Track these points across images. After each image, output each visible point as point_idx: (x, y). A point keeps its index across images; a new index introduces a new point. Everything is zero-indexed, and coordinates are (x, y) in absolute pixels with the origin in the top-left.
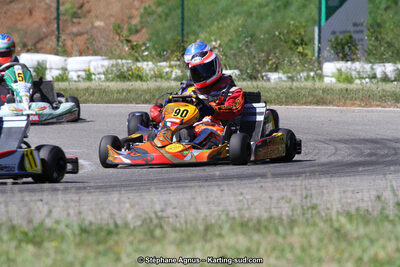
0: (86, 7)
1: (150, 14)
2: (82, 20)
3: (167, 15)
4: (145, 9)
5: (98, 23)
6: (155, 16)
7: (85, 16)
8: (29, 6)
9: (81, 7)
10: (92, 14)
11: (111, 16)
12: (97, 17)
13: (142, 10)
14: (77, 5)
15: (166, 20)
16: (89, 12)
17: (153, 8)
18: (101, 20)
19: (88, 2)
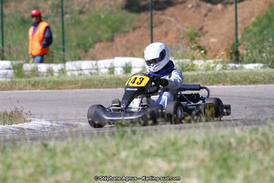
0: (205, 29)
1: (248, 32)
2: (202, 38)
3: (261, 32)
4: (245, 29)
5: (213, 40)
6: (251, 34)
7: (204, 35)
8: (165, 29)
9: (201, 29)
10: (209, 34)
11: (223, 34)
12: (212, 36)
13: (243, 30)
14: (198, 28)
15: (259, 36)
16: (207, 32)
17: (251, 28)
18: (215, 38)
19: (206, 25)
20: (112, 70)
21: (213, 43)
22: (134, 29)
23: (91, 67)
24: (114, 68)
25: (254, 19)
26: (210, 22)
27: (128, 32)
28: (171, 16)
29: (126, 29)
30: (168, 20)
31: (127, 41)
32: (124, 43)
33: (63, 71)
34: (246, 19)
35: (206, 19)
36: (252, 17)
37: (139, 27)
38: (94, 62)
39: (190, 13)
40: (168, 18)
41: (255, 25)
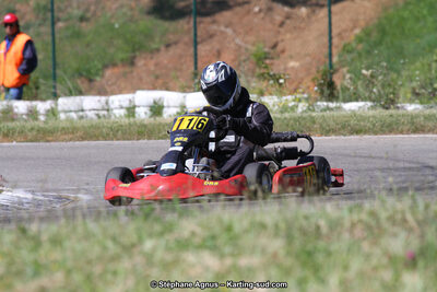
0: (279, 48)
1: (349, 52)
2: (276, 62)
3: (369, 52)
4: (345, 46)
5: (292, 64)
6: (355, 55)
7: (279, 56)
8: (217, 46)
9: (275, 46)
10: (286, 54)
11: (308, 55)
12: (291, 57)
14: (272, 44)
16: (283, 51)
17: (354, 45)
18: (296, 61)
19: (282, 41)
20: (131, 110)
21: (293, 68)
22: (168, 46)
23: (98, 106)
24: (134, 107)
25: (357, 31)
26: (288, 36)
27: (158, 50)
28: (227, 27)
29: (154, 46)
30: (222, 32)
31: (156, 65)
32: (152, 68)
33: (52, 113)
34: (345, 31)
35: (282, 30)
36: (355, 27)
37: (176, 43)
38: (103, 99)
39: (256, 20)
40: (222, 28)
41: (360, 40)
